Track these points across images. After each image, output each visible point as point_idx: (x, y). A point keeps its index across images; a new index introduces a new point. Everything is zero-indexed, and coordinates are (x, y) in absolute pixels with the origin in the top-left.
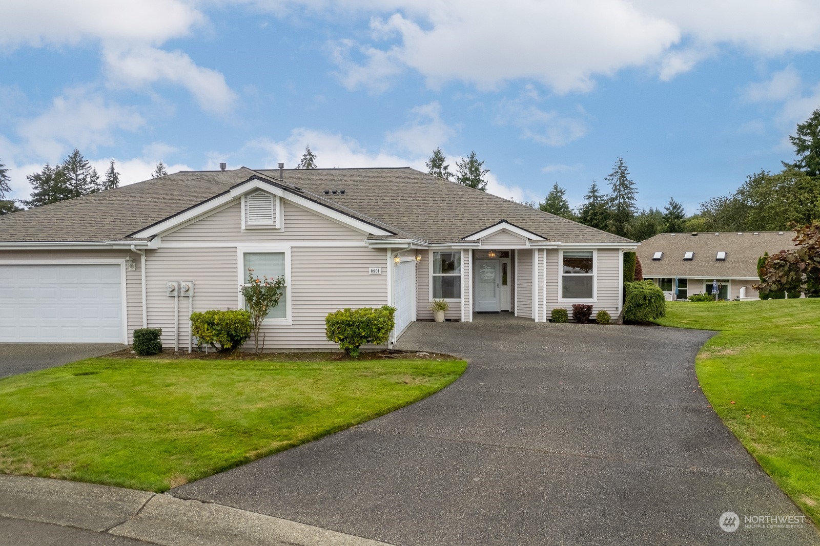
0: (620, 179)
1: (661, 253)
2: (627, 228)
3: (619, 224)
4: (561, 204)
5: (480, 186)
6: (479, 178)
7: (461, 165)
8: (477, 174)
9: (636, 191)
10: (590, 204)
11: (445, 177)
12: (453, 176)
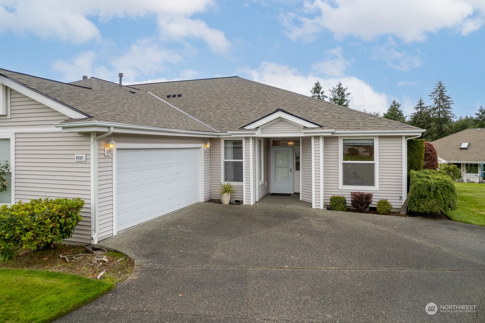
0: (440, 95)
1: (468, 144)
2: (445, 127)
3: (439, 125)
4: (398, 113)
5: (345, 103)
6: (344, 99)
7: (333, 91)
8: (342, 96)
9: (452, 102)
10: (418, 112)
11: (322, 99)
12: (327, 97)
